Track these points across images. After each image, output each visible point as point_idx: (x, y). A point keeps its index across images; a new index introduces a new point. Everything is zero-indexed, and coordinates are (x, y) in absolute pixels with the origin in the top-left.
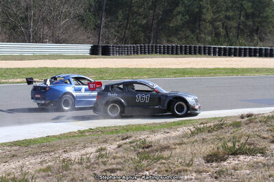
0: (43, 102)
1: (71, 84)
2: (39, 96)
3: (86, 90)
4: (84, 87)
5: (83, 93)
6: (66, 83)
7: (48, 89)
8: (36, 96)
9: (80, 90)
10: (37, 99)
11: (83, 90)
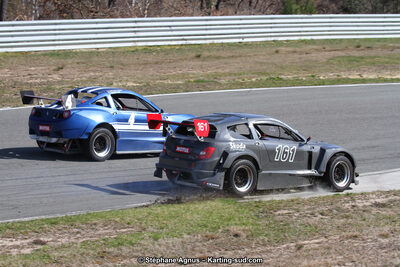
0: (54, 140)
1: (109, 106)
2: (47, 128)
3: (137, 121)
4: (133, 115)
5: (131, 126)
6: (100, 104)
7: (66, 114)
8: (41, 128)
9: (125, 120)
10: (43, 133)
11: (132, 120)
